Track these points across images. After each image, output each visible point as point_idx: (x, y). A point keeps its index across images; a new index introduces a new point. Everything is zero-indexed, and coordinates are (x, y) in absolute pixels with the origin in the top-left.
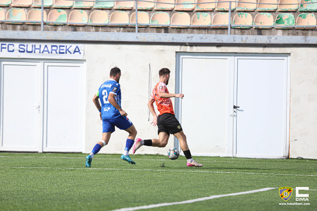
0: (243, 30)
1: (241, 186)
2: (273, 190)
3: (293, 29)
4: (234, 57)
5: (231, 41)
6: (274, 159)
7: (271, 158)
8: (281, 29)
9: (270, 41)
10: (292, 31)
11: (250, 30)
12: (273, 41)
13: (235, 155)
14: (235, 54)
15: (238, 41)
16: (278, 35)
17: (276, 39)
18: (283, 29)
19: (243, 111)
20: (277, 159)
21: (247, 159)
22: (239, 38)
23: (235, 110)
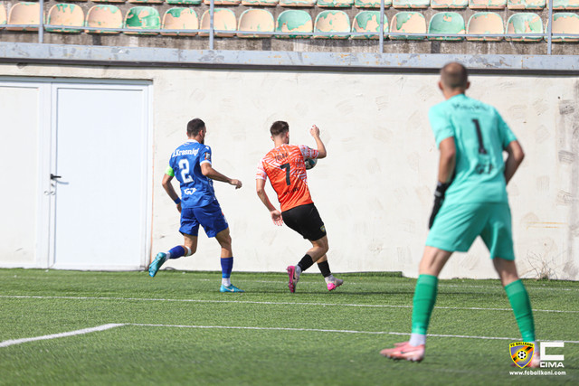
0: (66, 35)
1: (62, 322)
2: (120, 327)
3: (158, 35)
4: (49, 85)
5: (45, 56)
6: (123, 272)
7: (118, 269)
8: (136, 35)
9: (116, 56)
10: (155, 39)
11: (79, 36)
12: (122, 56)
13: (52, 265)
14: (53, 79)
15: (58, 56)
16: (130, 46)
17: (127, 52)
18: (140, 36)
19: (67, 183)
20: (130, 271)
21: (75, 273)
22: (59, 50)
23: (53, 182)
